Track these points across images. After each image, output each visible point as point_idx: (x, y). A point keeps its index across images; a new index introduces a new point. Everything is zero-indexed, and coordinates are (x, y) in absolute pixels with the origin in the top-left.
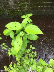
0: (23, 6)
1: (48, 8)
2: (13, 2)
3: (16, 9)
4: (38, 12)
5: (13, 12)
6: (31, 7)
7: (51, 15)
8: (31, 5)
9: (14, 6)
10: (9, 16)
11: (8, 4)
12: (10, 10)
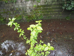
0: (37, 13)
1: (57, 14)
2: (29, 10)
3: (32, 15)
4: (49, 17)
5: (29, 17)
6: (43, 14)
7: (59, 19)
8: (43, 12)
9: (30, 13)
10: (26, 20)
11: (26, 11)
12: (27, 16)
